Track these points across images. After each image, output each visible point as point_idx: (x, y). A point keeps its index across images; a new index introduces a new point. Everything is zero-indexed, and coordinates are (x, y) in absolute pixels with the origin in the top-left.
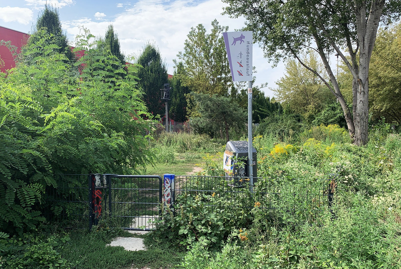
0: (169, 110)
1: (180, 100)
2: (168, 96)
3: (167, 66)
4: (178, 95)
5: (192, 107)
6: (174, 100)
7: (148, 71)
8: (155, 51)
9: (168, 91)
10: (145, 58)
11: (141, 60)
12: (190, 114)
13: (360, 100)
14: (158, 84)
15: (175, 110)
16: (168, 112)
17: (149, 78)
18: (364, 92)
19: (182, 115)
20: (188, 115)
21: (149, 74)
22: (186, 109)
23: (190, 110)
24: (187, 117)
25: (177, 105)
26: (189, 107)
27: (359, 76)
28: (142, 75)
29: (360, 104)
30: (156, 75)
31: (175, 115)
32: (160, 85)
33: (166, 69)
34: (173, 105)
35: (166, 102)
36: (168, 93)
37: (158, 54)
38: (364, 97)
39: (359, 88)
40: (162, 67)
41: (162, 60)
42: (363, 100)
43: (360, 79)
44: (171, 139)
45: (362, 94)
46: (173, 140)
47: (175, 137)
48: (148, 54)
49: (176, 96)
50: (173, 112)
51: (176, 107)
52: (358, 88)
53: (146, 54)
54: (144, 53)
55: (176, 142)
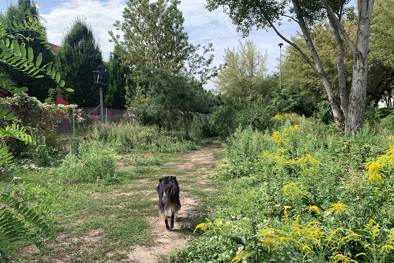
0: (104, 98)
1: (118, 88)
2: (103, 80)
3: (102, 46)
4: (115, 82)
5: (131, 95)
6: (110, 87)
7: (78, 52)
8: (87, 29)
9: (102, 73)
10: (74, 36)
11: (69, 38)
12: (129, 104)
13: (358, 79)
14: (90, 67)
15: (112, 99)
16: (103, 100)
17: (79, 60)
18: (364, 69)
19: (120, 105)
20: (127, 104)
21: (78, 55)
22: (124, 98)
23: (129, 99)
24: (126, 106)
25: (114, 93)
26: (128, 95)
27: (358, 48)
28: (70, 56)
29: (357, 85)
30: (88, 57)
31: (112, 104)
32: (93, 67)
33: (100, 50)
34: (110, 93)
35: (101, 87)
36: (103, 76)
37: (90, 32)
38: (363, 75)
39: (358, 64)
40: (96, 47)
41: (96, 40)
42: (361, 79)
43: (360, 52)
44: (107, 132)
45: (360, 71)
46: (110, 135)
47: (113, 129)
48: (77, 31)
49: (112, 83)
50: (109, 101)
51: (112, 96)
52: (356, 64)
53: (75, 32)
54: (73, 31)
55: (116, 137)
